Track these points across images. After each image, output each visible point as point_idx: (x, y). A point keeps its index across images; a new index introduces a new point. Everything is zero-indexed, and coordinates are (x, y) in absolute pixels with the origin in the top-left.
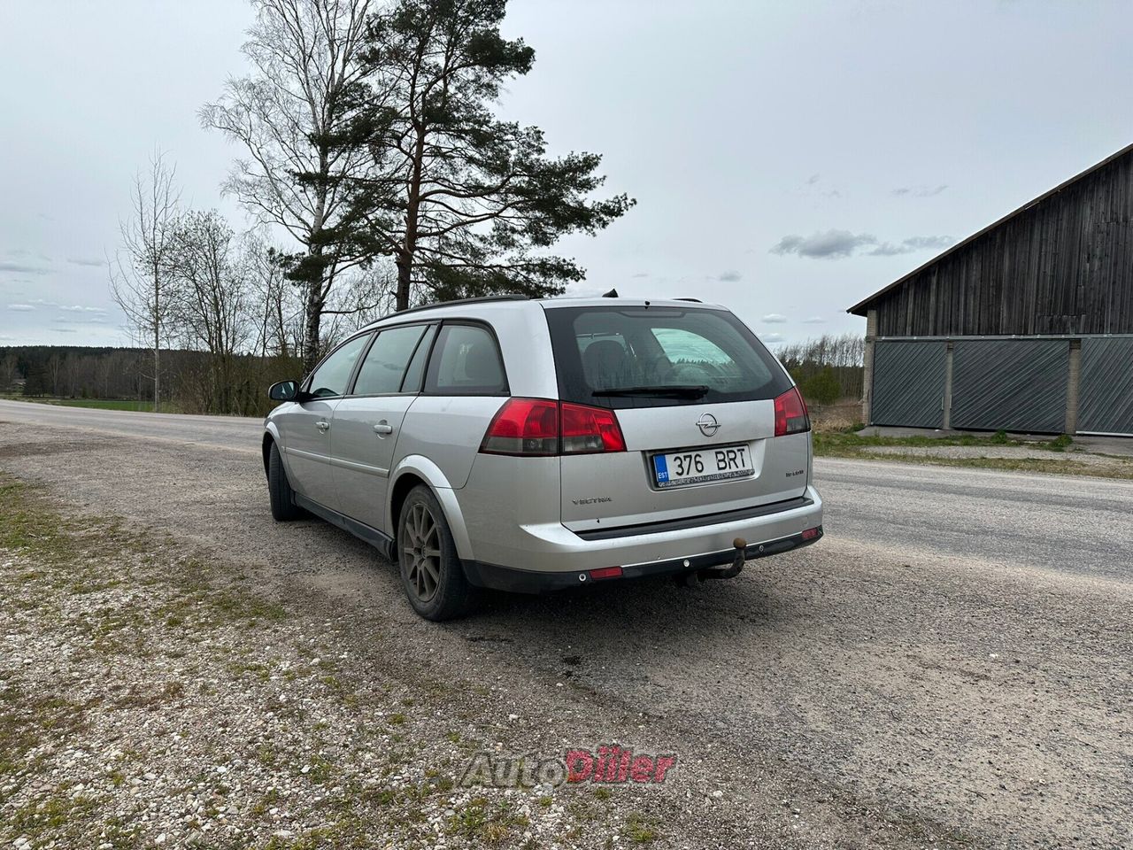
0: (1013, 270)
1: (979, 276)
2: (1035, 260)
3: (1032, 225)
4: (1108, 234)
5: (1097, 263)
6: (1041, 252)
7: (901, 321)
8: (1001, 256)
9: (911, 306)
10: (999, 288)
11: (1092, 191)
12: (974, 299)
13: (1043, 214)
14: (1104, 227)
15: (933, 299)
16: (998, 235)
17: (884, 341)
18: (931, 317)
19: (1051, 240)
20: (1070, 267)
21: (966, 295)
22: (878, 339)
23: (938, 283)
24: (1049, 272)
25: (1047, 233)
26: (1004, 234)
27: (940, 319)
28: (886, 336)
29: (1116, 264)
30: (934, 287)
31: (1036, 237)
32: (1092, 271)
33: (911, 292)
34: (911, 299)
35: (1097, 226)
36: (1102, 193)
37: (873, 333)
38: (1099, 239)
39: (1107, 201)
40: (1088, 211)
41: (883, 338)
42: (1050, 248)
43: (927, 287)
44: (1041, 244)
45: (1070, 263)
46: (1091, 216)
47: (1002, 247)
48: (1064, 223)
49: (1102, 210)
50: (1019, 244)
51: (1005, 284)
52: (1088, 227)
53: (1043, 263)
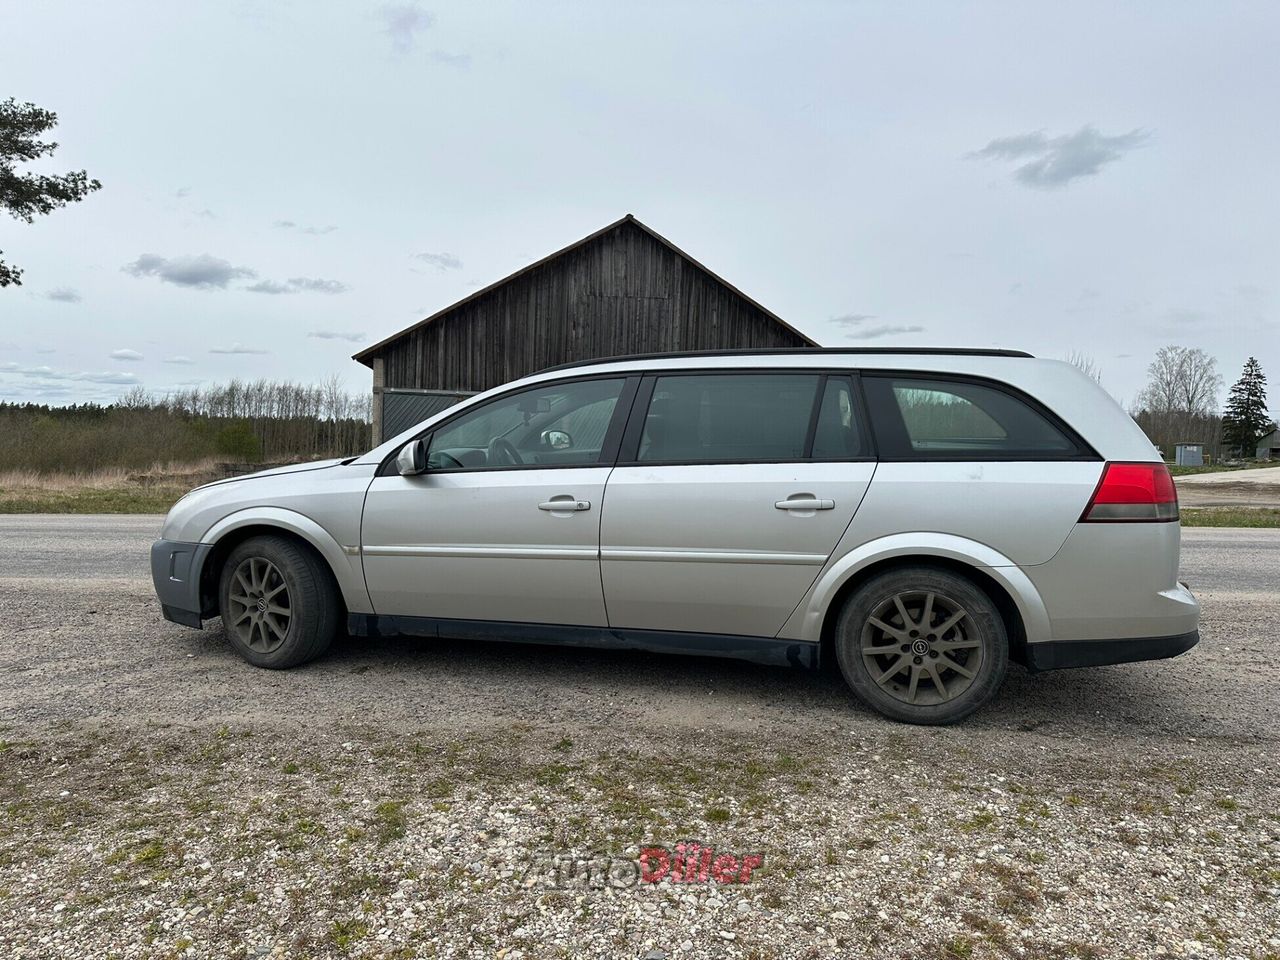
0: (514, 330)
1: (484, 333)
2: (532, 322)
3: (529, 290)
4: (588, 306)
5: (581, 331)
6: (536, 315)
7: (410, 372)
8: (503, 315)
9: (419, 357)
10: (502, 346)
11: (575, 264)
12: (481, 355)
13: (537, 280)
14: (585, 299)
15: (441, 352)
16: (500, 294)
17: (393, 393)
18: (441, 371)
19: (544, 306)
20: (560, 334)
21: (473, 352)
22: (386, 390)
23: (446, 336)
24: (543, 334)
25: (541, 298)
26: (505, 294)
27: (449, 373)
28: (395, 387)
29: (594, 333)
30: (442, 339)
31: (532, 300)
32: (577, 338)
33: (420, 343)
34: (419, 350)
35: (580, 297)
36: (582, 268)
37: (381, 384)
38: (581, 309)
39: (586, 276)
40: (573, 282)
41: (392, 390)
42: (544, 313)
43: (435, 340)
44: (536, 308)
45: (561, 327)
46: (576, 287)
47: (503, 306)
48: (555, 291)
49: (583, 282)
50: (518, 305)
51: (507, 343)
52: (574, 299)
53: (538, 326)
